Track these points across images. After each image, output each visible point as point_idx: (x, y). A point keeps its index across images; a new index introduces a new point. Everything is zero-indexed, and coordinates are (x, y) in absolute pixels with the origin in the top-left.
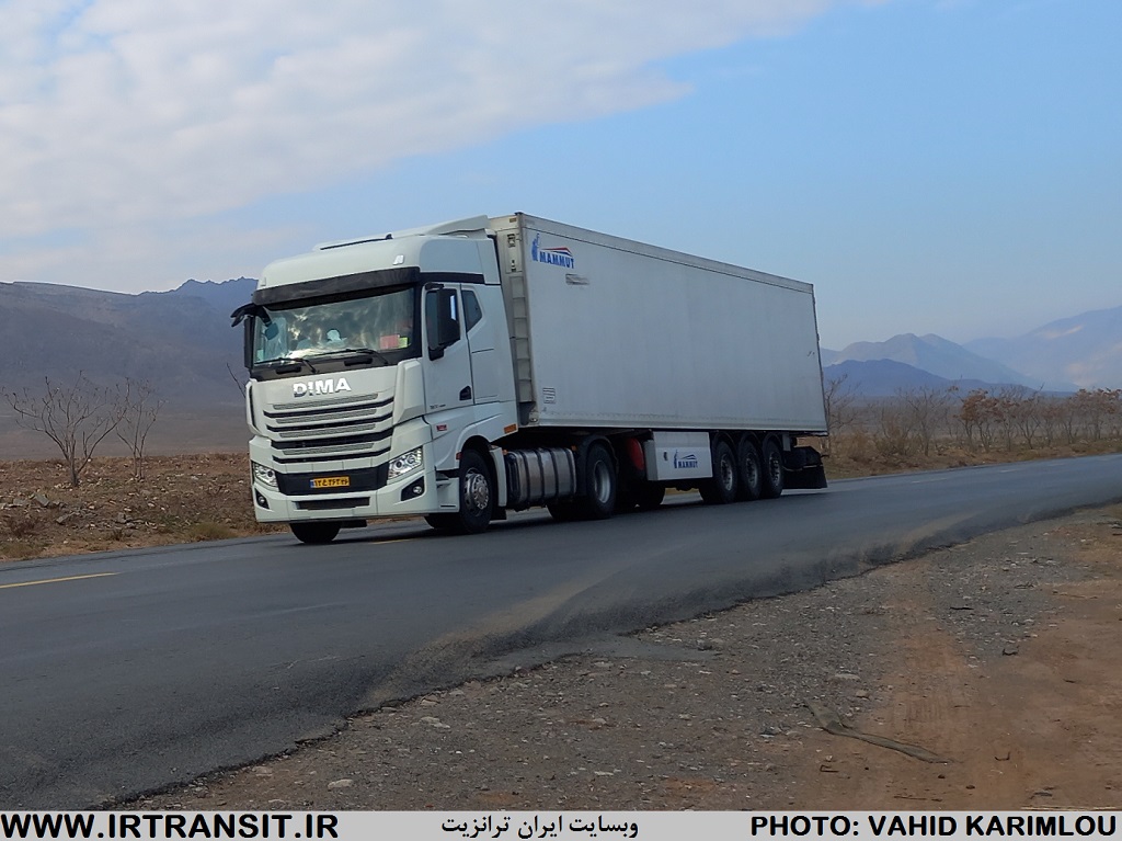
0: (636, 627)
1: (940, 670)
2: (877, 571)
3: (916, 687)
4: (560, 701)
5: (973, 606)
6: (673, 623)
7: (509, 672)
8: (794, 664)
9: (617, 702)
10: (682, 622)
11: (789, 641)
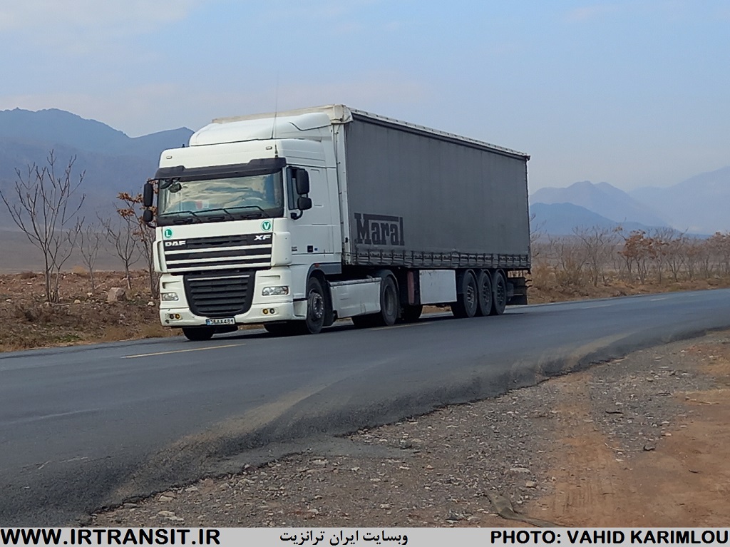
0: (350, 430)
2: (549, 382)
3: (574, 478)
5: (623, 411)
6: (381, 426)
7: (239, 470)
8: (478, 460)
9: (330, 494)
10: (389, 424)
11: (475, 441)
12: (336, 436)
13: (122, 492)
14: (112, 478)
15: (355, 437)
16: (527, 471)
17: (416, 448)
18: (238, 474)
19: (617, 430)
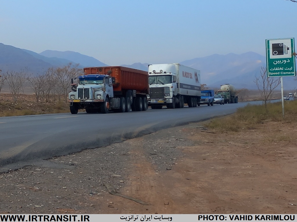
0: (49, 157)
1: (146, 174)
2: (127, 141)
3: (139, 180)
4: (24, 181)
5: (157, 153)
6: (61, 156)
7: (7, 171)
8: (100, 171)
9: (43, 182)
10: (64, 156)
11: (99, 163)
12: (44, 159)
15: (51, 160)
16: (120, 176)
17: (75, 165)
18: (7, 173)
19: (156, 161)
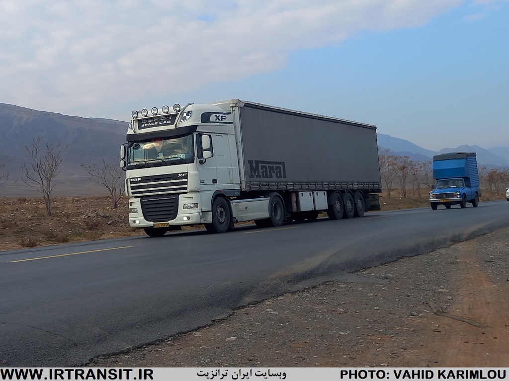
0: (356, 269)
1: (481, 287)
2: (455, 245)
4: (324, 302)
5: (494, 260)
6: (371, 268)
7: (303, 289)
8: (421, 285)
9: (348, 302)
10: (375, 267)
11: (419, 275)
12: (349, 273)
13: (248, 299)
14: (243, 293)
15: (358, 273)
16: (447, 291)
17: (390, 279)
18: (303, 291)
19: (492, 270)
